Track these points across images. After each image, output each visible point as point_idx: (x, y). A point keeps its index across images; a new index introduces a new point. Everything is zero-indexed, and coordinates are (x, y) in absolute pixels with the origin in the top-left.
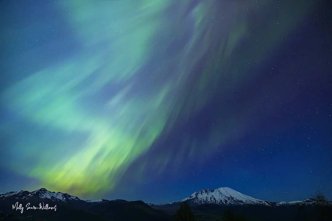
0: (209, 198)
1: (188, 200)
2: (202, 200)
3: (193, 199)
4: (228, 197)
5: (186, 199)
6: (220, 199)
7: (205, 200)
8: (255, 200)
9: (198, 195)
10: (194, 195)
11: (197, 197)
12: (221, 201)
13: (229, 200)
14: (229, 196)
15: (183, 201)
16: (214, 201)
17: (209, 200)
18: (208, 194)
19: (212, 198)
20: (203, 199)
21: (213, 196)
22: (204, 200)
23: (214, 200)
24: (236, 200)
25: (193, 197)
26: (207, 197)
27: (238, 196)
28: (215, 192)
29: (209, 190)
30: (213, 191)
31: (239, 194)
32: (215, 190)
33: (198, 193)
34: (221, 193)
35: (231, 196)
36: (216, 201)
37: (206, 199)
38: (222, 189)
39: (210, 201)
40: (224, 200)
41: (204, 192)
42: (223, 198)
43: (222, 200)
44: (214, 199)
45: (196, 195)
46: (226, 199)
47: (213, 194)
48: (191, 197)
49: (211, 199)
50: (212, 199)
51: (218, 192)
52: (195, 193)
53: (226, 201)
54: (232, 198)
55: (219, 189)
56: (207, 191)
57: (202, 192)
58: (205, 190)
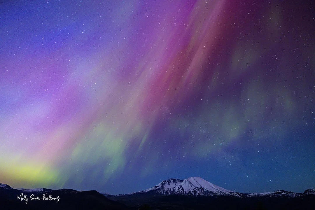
0: (177, 189)
1: (152, 191)
2: (169, 190)
3: (159, 189)
4: (197, 188)
5: (150, 189)
6: (189, 190)
7: (172, 190)
8: (226, 191)
9: (164, 185)
10: (159, 185)
11: (163, 188)
12: (190, 192)
13: (199, 190)
14: (199, 187)
15: (147, 191)
17: (177, 191)
18: (176, 184)
19: (180, 188)
20: (170, 189)
21: (181, 186)
22: (170, 190)
23: (182, 191)
24: (206, 191)
25: (159, 187)
26: (174, 187)
27: (209, 186)
28: (184, 182)
29: (178, 180)
30: (181, 181)
31: (210, 184)
32: (185, 180)
33: (165, 183)
34: (190, 183)
35: (201, 187)
36: (184, 191)
37: (174, 189)
38: (192, 179)
40: (193, 191)
41: (172, 181)
42: (193, 188)
43: (191, 190)
44: (183, 189)
45: (163, 185)
46: (196, 190)
47: (182, 184)
48: (156, 187)
49: (178, 189)
50: (180, 190)
51: (187, 182)
52: (162, 182)
53: (195, 192)
54: (202, 189)
55: (189, 179)
56: (174, 181)
57: (169, 182)
58: (173, 179)
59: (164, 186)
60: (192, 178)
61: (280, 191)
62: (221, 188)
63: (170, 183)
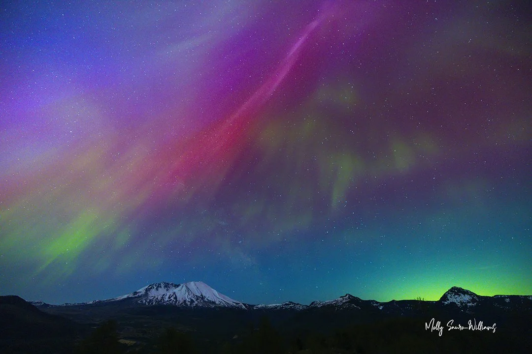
0: (167, 297)
1: (128, 298)
2: (155, 299)
3: (139, 297)
4: (197, 296)
5: (125, 296)
6: (184, 299)
7: (159, 298)
8: (230, 301)
9: (149, 290)
10: (142, 291)
11: (146, 294)
12: (185, 301)
13: (197, 299)
14: (199, 295)
15: (118, 299)
16: (173, 301)
17: (167, 299)
18: (167, 290)
19: (172, 296)
20: (156, 297)
21: (174, 293)
22: (157, 299)
23: (175, 300)
24: (207, 300)
25: (140, 294)
26: (164, 295)
27: (213, 295)
28: (180, 287)
29: (172, 284)
30: (177, 286)
31: (214, 292)
32: (182, 285)
33: (151, 288)
34: (188, 289)
35: (202, 295)
36: (177, 301)
37: (162, 298)
38: (192, 285)
39: (167, 301)
40: (190, 300)
41: (162, 286)
42: (190, 297)
43: (187, 300)
44: (176, 298)
45: (147, 290)
46: (194, 299)
47: (176, 290)
48: (135, 293)
49: (169, 298)
50: (172, 298)
51: (184, 288)
52: (147, 287)
53: (192, 301)
54: (203, 298)
55: (188, 284)
56: (167, 286)
57: (159, 286)
58: (165, 283)
59: (149, 292)
60: (192, 283)
61: (289, 302)
62: (226, 297)
63: (159, 289)
